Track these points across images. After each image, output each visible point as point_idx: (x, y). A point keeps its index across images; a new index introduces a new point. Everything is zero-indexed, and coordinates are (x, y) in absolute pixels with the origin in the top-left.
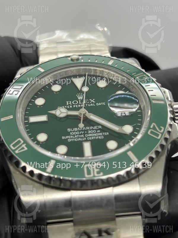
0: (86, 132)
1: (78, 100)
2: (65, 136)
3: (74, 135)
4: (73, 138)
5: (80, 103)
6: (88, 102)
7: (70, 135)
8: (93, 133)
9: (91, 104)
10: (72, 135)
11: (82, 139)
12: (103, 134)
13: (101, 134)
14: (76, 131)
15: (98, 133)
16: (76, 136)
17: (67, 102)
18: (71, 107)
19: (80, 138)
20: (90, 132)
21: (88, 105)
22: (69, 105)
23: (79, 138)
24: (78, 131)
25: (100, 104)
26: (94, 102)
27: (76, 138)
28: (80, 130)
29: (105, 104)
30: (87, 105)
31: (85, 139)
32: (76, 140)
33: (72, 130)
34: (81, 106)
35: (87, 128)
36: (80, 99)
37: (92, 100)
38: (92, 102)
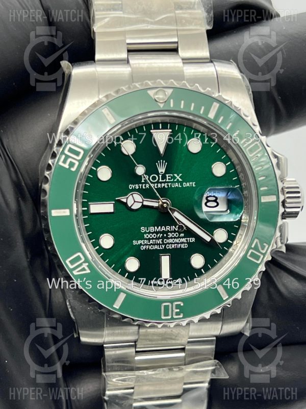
0: (165, 235)
1: (158, 174)
2: (137, 240)
3: (149, 239)
4: (148, 245)
5: (160, 180)
6: (172, 180)
7: (143, 238)
8: (175, 238)
9: (175, 182)
10: (146, 239)
11: (159, 247)
12: (187, 240)
13: (184, 240)
14: (153, 233)
15: (181, 238)
16: (151, 242)
17: (143, 177)
18: (148, 186)
19: (157, 244)
20: (170, 235)
21: (171, 185)
22: (145, 182)
23: (155, 245)
24: (154, 232)
25: (188, 185)
26: (180, 180)
27: (151, 244)
28: (158, 230)
29: (195, 184)
30: (169, 184)
31: (163, 247)
32: (152, 247)
33: (147, 230)
34: (162, 186)
35: (167, 229)
36: (161, 172)
37: (178, 175)
38: (178, 180)
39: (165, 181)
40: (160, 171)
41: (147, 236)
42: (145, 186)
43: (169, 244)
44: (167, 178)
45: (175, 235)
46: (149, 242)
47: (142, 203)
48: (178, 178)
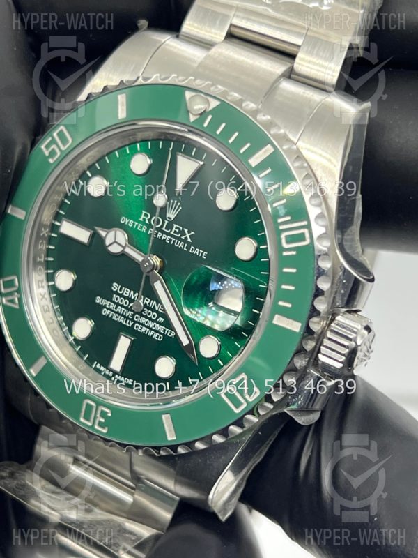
1: (164, 218)
2: (103, 297)
3: (118, 305)
4: (113, 311)
5: (164, 229)
6: (179, 236)
7: (110, 300)
8: (150, 319)
9: (182, 240)
10: (114, 302)
11: (126, 322)
12: (164, 330)
13: (161, 328)
14: (125, 298)
15: (158, 323)
16: (119, 309)
17: (144, 212)
18: (144, 229)
19: (125, 316)
20: (146, 312)
21: (174, 241)
22: (143, 222)
23: (122, 315)
24: (128, 298)
25: (196, 252)
26: (189, 240)
27: (118, 312)
28: (133, 298)
29: (206, 256)
30: (173, 239)
31: (131, 324)
32: (116, 317)
33: (120, 290)
34: (163, 238)
35: (145, 301)
36: (169, 218)
37: (189, 232)
38: (186, 238)
39: (169, 231)
40: (168, 215)
41: (117, 299)
42: (141, 228)
43: (140, 324)
44: (174, 229)
45: (152, 315)
46: (116, 308)
47: (124, 247)
48: (188, 235)
